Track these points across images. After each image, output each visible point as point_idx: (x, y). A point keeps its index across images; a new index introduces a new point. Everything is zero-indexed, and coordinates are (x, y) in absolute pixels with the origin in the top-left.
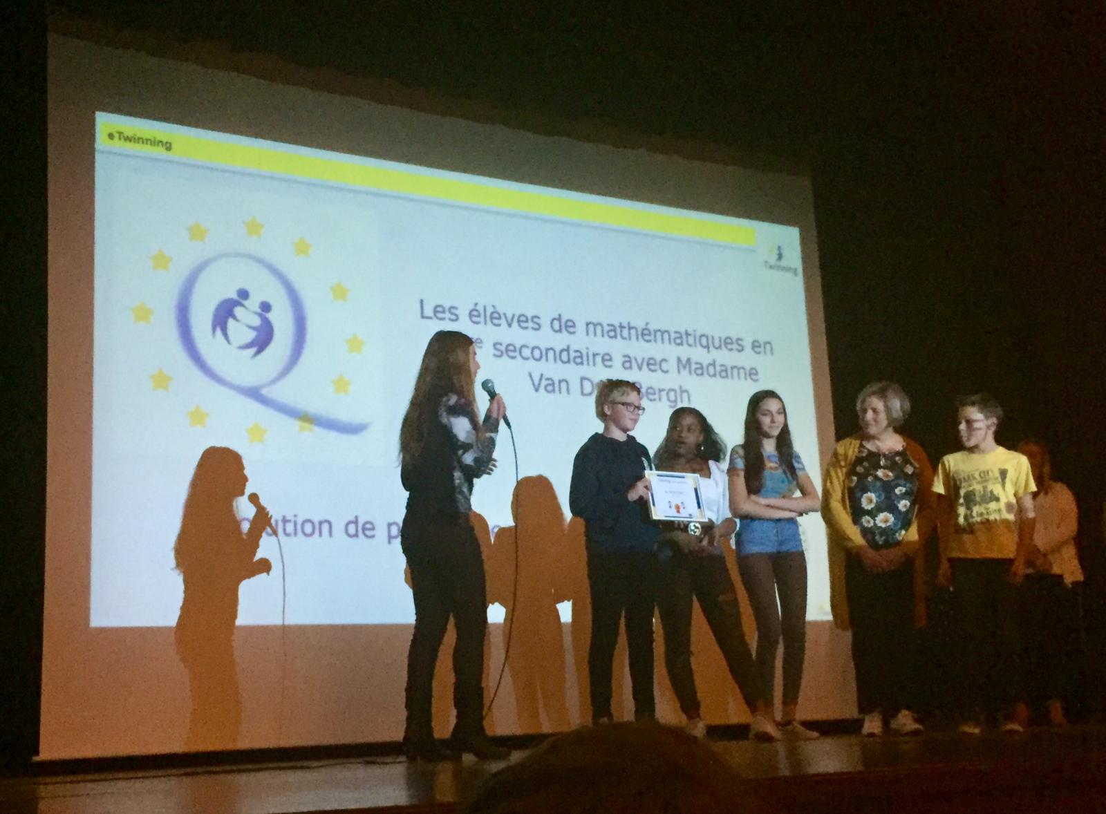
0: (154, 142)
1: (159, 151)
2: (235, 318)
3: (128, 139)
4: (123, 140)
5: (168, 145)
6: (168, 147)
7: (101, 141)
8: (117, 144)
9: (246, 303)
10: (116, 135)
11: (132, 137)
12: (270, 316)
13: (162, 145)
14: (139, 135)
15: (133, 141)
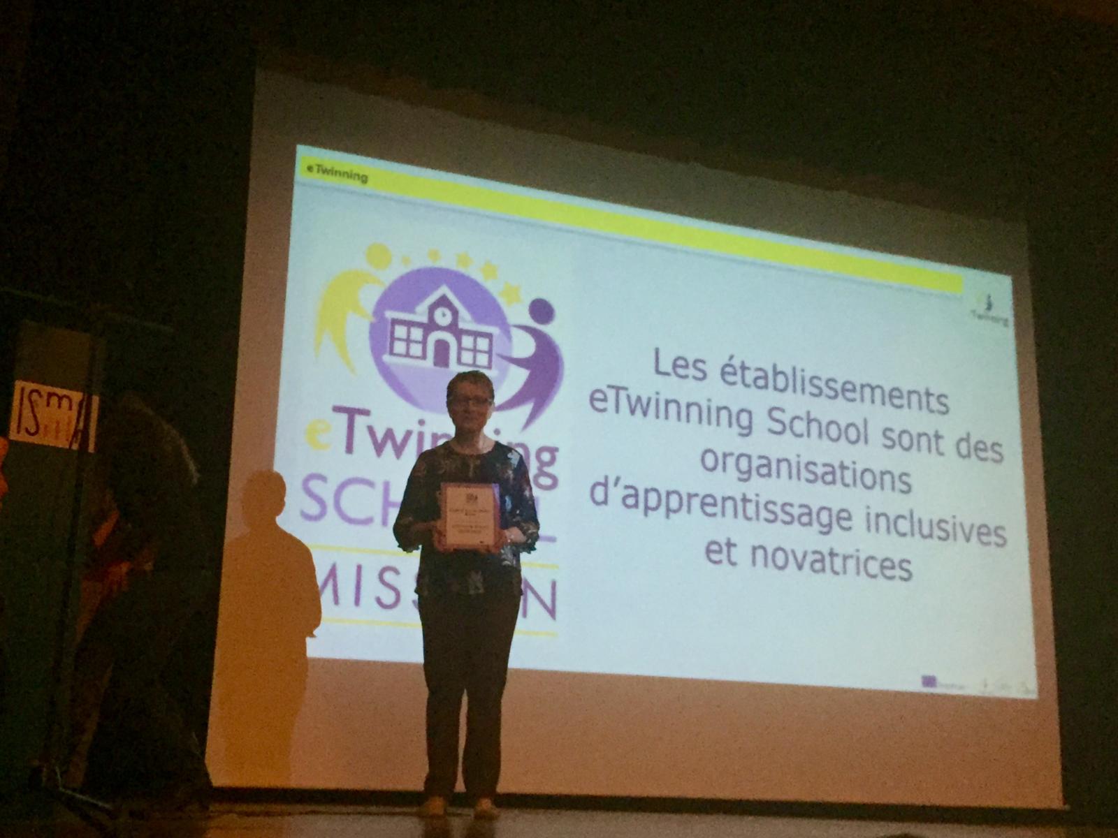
0: (350, 175)
1: (355, 184)
3: (325, 171)
4: (321, 172)
6: (364, 179)
7: (300, 173)
8: (316, 177)
10: (315, 169)
11: (330, 170)
13: (359, 179)
14: (337, 168)
15: (330, 173)
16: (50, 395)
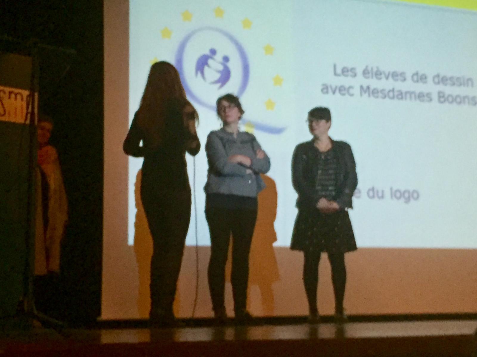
9: (214, 57)
12: (229, 64)
16: (10, 93)
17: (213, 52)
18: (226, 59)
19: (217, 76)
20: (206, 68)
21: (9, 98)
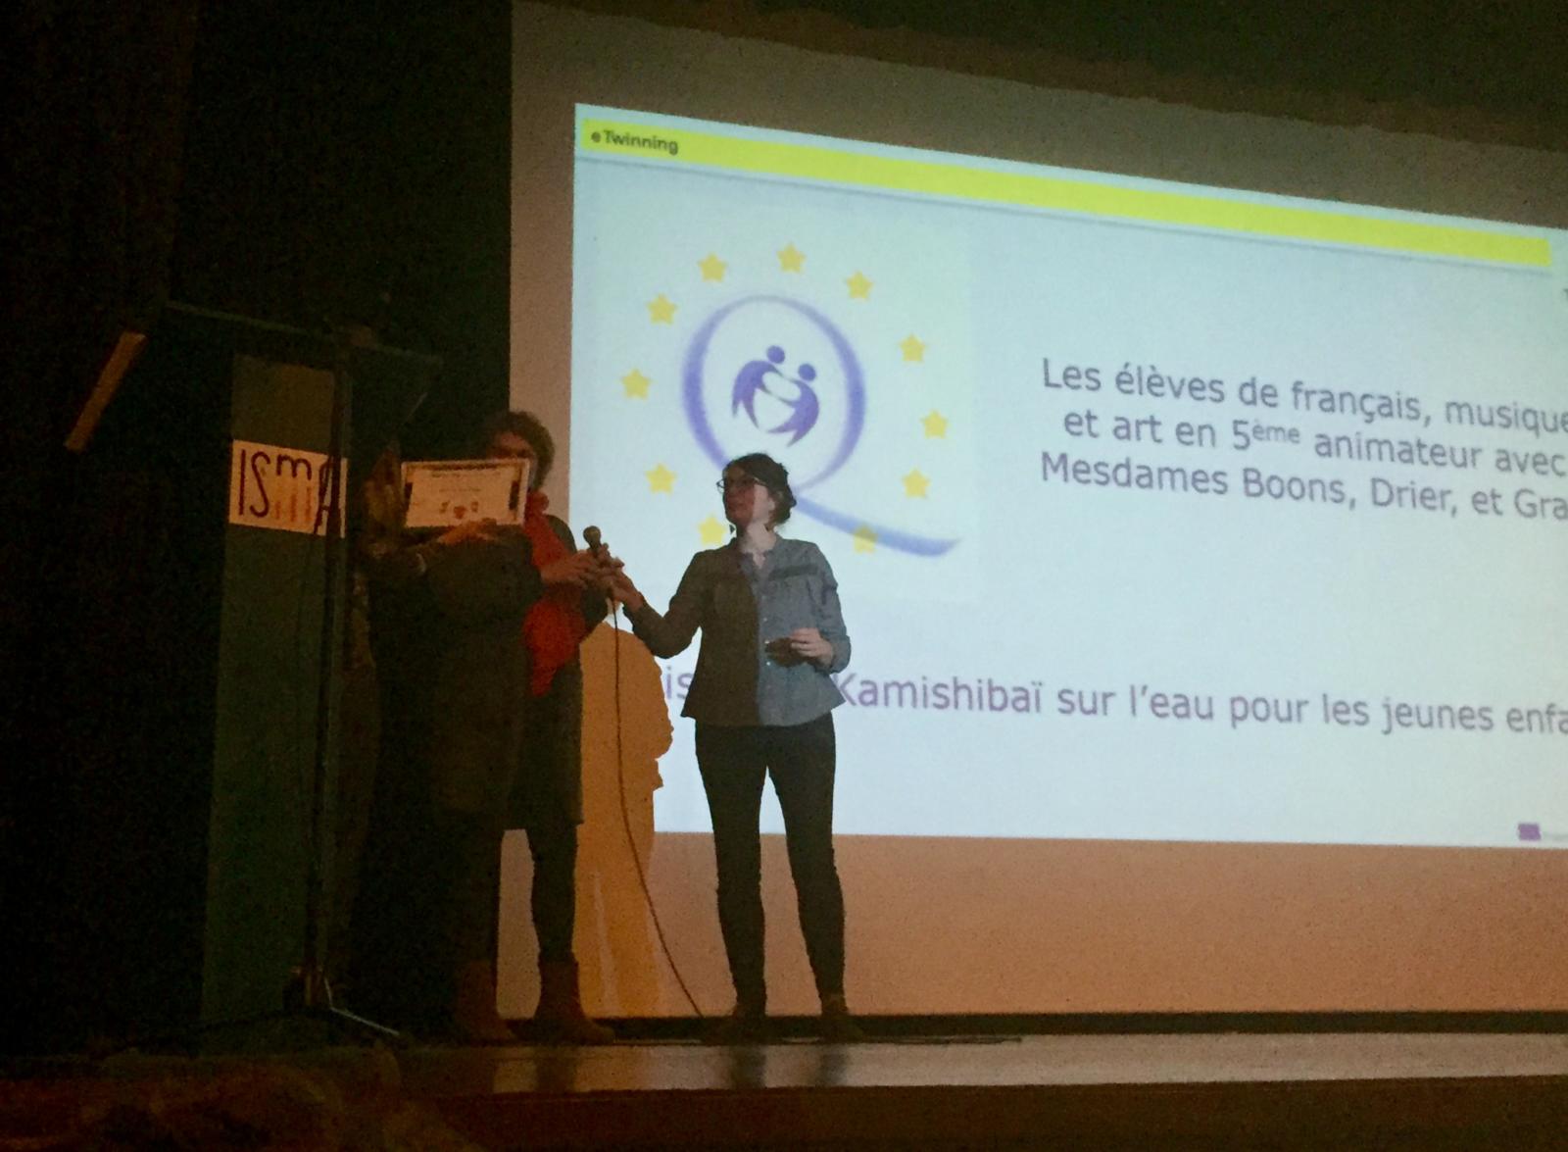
1: (661, 156)
2: (763, 387)
3: (618, 140)
4: (611, 140)
5: (673, 146)
6: (674, 149)
7: (583, 145)
8: (605, 148)
9: (778, 366)
10: (603, 136)
11: (624, 137)
12: (816, 385)
13: (665, 147)
14: (634, 133)
15: (625, 143)
16: (281, 459)
17: (777, 355)
18: (808, 372)
19: (787, 414)
20: (759, 395)
21: (279, 472)
